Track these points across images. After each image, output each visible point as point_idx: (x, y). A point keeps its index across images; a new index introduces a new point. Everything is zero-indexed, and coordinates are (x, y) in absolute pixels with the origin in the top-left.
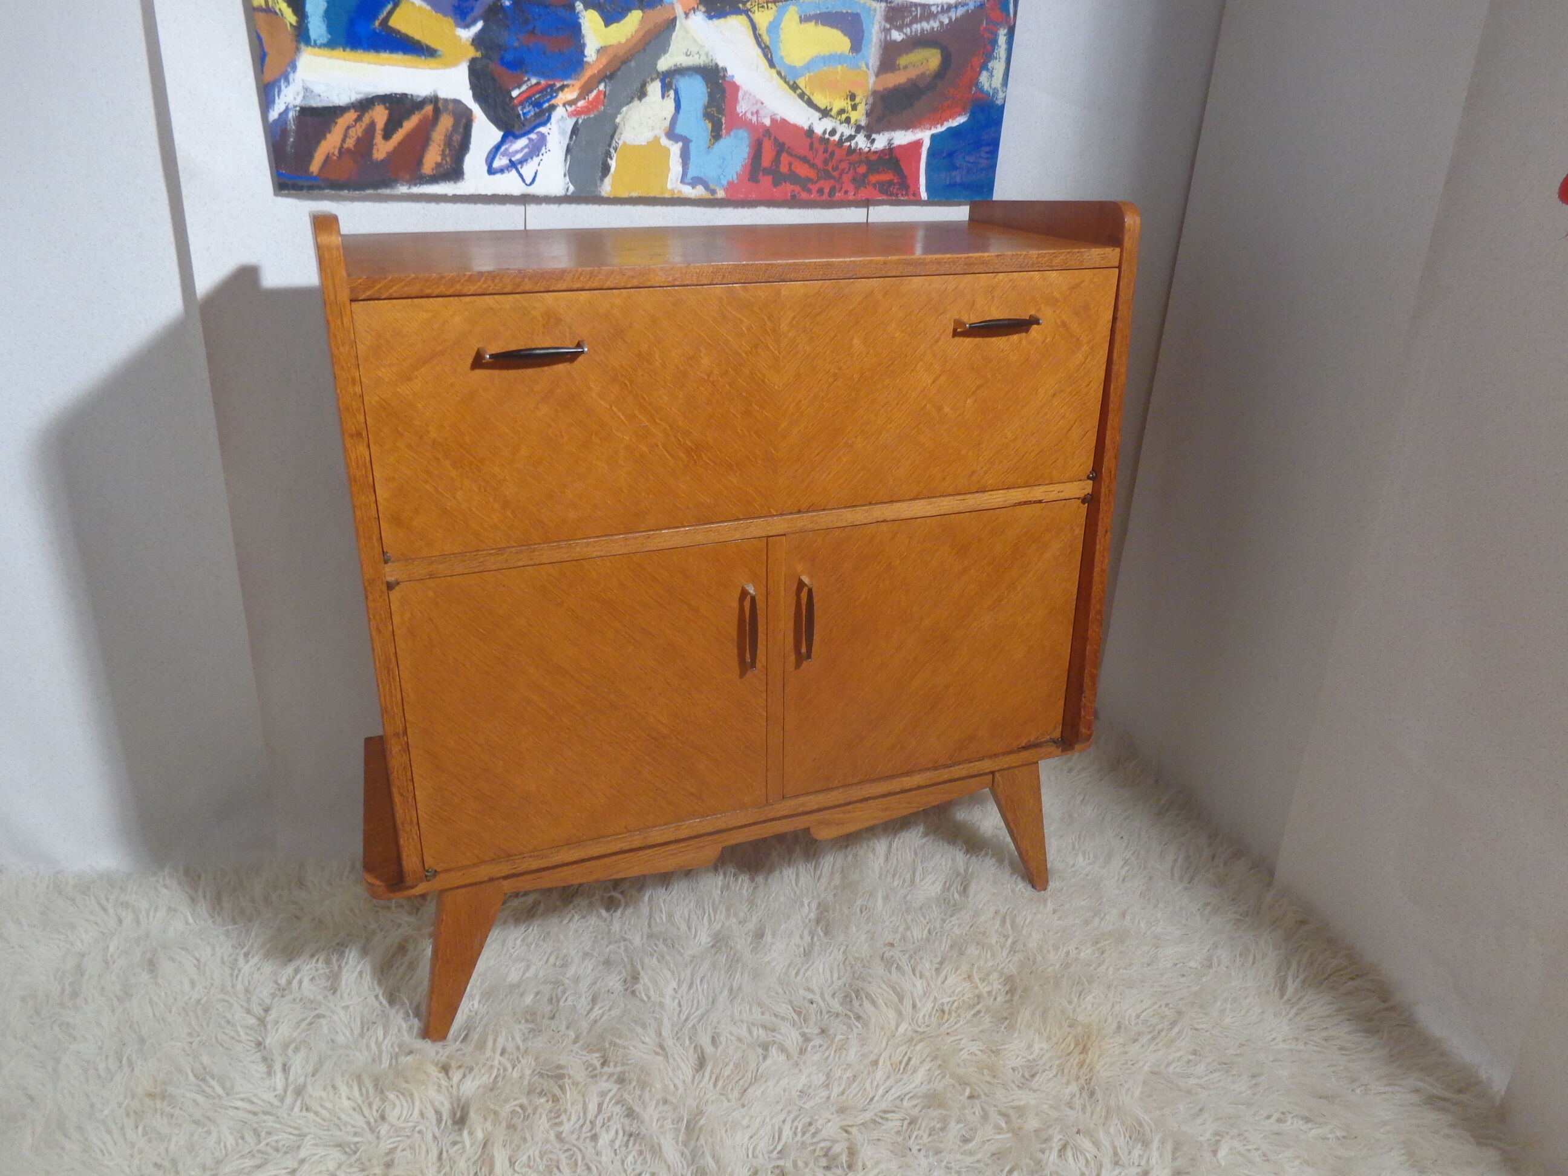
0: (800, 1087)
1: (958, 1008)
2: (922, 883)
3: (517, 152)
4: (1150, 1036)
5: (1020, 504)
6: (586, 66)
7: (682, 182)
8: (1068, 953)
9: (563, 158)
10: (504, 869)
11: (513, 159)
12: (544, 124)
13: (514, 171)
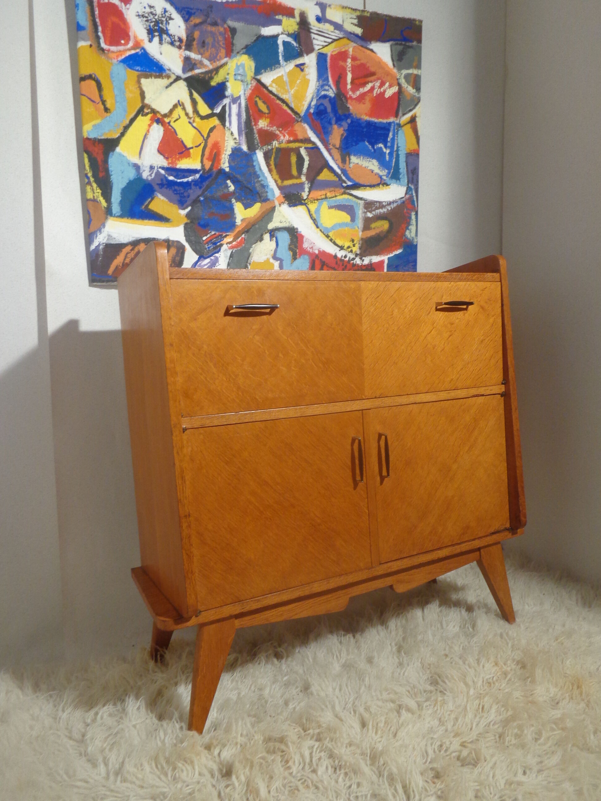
1: (497, 680)
2: (449, 627)
3: (205, 265)
5: (474, 396)
6: (237, 227)
10: (236, 609)
12: (218, 252)
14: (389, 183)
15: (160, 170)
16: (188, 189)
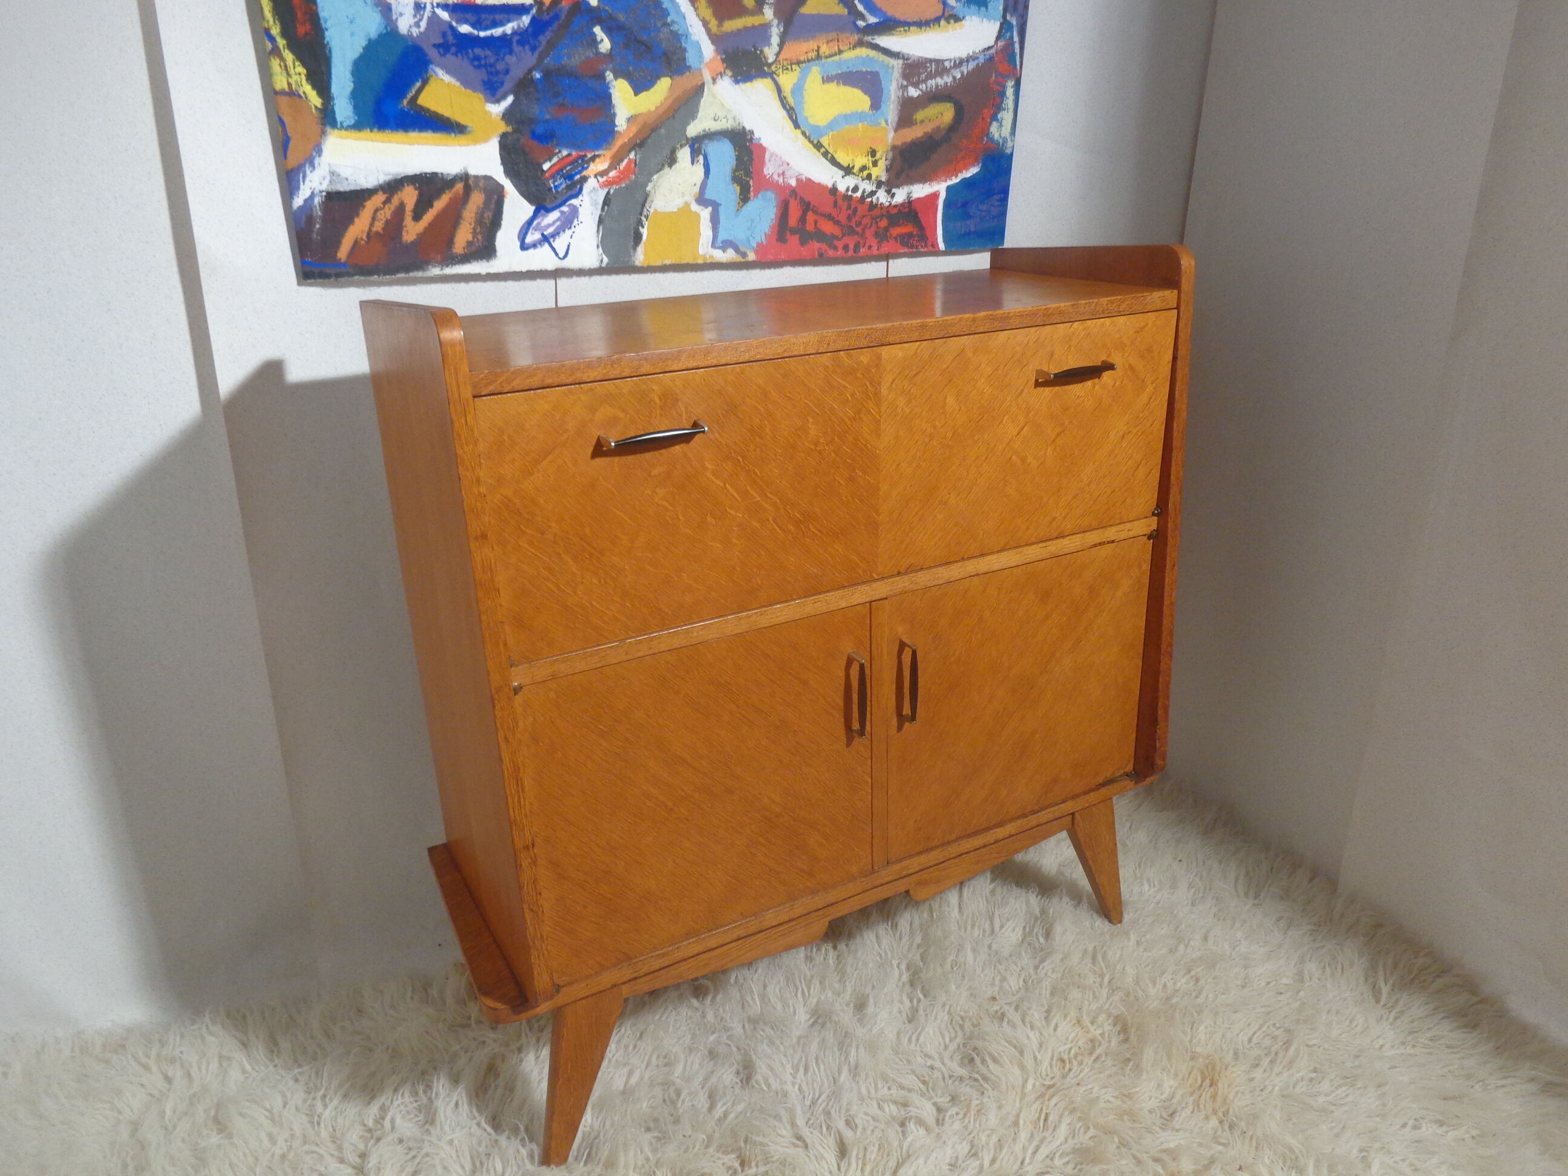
0: (948, 1160)
1: (1076, 1056)
2: (1004, 930)
3: (549, 226)
4: (1269, 1059)
5: (1095, 546)
6: (617, 136)
7: (713, 246)
8: (1165, 985)
9: (596, 229)
10: (626, 973)
11: (545, 233)
12: (576, 196)
13: (546, 245)
14: (961, 16)
15: (439, 11)
16: (505, 55)
